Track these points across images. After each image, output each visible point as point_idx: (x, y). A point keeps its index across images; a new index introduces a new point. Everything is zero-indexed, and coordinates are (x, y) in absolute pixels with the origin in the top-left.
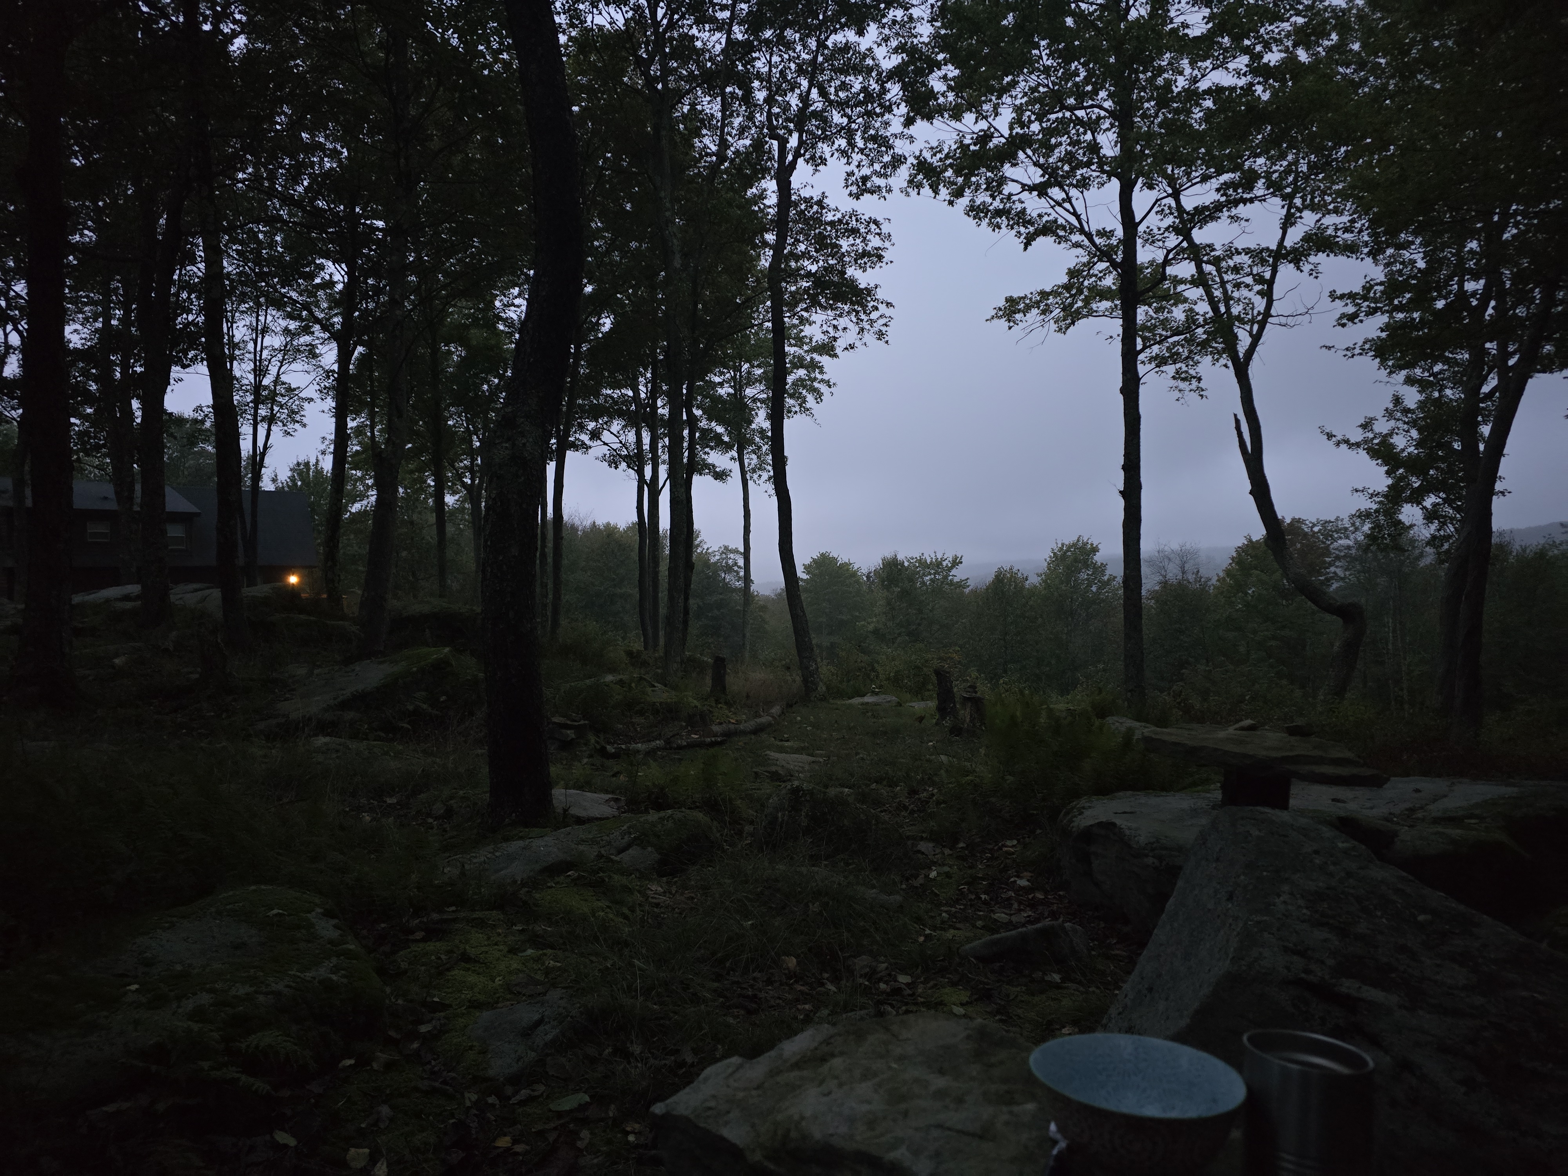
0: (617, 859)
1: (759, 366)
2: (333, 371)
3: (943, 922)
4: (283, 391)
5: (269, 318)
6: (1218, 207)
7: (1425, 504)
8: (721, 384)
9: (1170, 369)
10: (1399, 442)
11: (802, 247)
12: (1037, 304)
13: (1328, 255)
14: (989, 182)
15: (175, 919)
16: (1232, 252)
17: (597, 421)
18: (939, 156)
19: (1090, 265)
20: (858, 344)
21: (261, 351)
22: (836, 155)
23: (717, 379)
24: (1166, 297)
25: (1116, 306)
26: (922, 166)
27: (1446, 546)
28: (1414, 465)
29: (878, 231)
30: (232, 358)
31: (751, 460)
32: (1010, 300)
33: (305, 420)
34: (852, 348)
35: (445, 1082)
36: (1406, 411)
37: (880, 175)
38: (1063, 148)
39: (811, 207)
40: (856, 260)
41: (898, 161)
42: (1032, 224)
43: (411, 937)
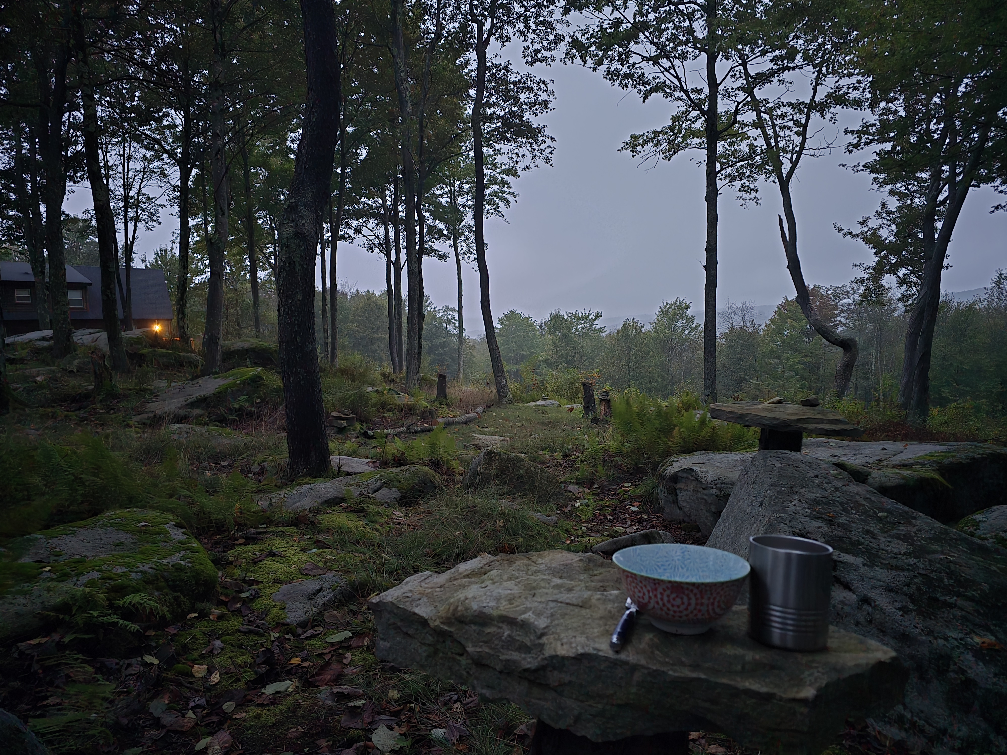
0: (373, 496)
1: (467, 183)
2: (177, 186)
3: (583, 533)
4: (144, 200)
5: (132, 149)
6: (772, 73)
7: (898, 274)
8: (441, 195)
9: (738, 184)
10: (884, 233)
11: (494, 99)
12: (652, 139)
13: (843, 108)
14: (620, 55)
15: (75, 529)
16: (780, 105)
17: (358, 220)
18: (586, 36)
19: (687, 113)
20: (532, 165)
21: (128, 172)
22: (517, 34)
23: (438, 192)
24: (736, 135)
25: (703, 142)
26: (575, 43)
27: (910, 301)
28: (893, 249)
29: (545, 88)
30: (108, 177)
31: (462, 247)
32: (633, 137)
33: (160, 220)
34: (528, 168)
35: (257, 626)
36: (889, 213)
37: (547, 49)
38: (669, 32)
39: (500, 71)
40: (530, 108)
41: (559, 39)
42: (649, 84)
43: (236, 542)
